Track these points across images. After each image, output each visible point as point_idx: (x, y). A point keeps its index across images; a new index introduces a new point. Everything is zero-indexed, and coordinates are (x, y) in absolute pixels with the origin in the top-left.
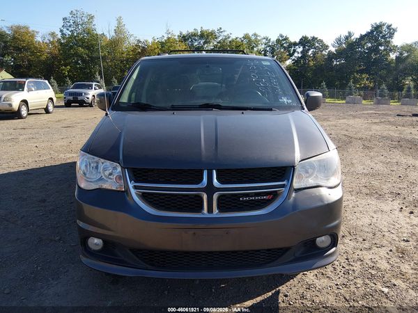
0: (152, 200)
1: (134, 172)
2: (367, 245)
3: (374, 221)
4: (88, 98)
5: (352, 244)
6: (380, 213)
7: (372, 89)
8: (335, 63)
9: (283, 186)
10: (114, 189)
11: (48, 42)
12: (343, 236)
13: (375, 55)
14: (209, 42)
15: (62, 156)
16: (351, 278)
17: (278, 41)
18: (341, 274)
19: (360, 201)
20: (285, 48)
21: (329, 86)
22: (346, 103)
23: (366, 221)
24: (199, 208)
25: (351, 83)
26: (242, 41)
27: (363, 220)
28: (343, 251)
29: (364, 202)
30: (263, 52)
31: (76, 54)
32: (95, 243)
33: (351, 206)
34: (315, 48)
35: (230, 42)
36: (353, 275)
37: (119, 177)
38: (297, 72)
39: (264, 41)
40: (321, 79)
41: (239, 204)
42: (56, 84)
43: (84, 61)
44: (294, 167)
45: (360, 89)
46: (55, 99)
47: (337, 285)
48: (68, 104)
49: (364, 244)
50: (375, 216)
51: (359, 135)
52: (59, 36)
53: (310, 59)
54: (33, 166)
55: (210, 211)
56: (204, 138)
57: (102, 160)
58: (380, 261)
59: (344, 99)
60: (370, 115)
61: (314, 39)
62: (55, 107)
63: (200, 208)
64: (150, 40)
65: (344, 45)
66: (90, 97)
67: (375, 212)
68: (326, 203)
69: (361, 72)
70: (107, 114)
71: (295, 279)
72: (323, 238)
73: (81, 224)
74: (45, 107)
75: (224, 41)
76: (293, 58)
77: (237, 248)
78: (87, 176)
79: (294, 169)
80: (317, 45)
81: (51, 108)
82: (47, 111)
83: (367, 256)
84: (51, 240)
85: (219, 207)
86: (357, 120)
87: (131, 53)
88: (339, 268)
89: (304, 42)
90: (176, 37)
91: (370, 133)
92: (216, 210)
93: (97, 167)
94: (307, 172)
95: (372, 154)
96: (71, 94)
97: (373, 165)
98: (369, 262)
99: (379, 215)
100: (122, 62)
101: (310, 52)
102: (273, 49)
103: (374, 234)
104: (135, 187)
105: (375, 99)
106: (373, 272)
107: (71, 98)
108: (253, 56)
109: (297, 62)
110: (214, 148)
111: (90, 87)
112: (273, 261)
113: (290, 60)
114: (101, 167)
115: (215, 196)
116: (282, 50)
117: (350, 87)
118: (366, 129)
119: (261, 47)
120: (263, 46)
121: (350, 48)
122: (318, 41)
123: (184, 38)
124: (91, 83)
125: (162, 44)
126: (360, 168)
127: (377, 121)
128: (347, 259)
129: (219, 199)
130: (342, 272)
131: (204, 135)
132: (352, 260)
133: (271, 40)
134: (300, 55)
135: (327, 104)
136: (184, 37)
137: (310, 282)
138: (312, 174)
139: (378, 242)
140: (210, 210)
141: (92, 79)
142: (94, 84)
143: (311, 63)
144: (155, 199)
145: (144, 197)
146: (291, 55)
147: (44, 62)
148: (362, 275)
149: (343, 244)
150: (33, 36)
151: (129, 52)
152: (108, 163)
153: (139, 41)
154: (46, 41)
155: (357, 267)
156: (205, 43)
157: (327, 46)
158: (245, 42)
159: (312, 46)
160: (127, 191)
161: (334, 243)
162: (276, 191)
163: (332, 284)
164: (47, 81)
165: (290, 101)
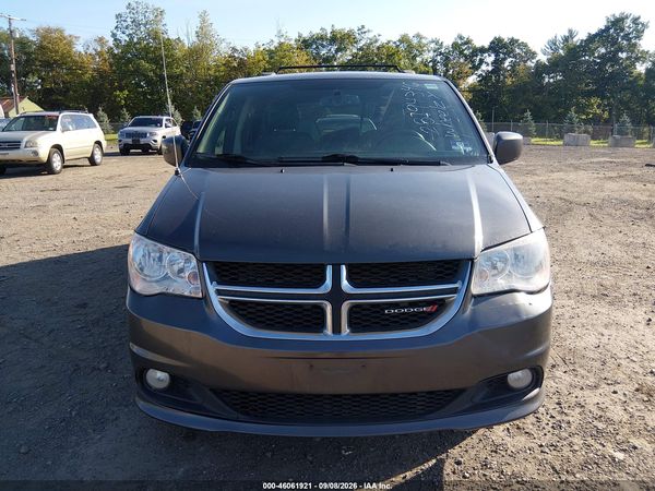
0: (245, 312)
1: (217, 267)
2: (592, 381)
3: (604, 340)
4: (155, 141)
5: (568, 378)
6: (614, 327)
7: (607, 121)
8: (547, 80)
9: (455, 291)
10: (186, 294)
11: (94, 53)
12: (553, 366)
13: (612, 66)
14: (345, 49)
15: (114, 233)
16: (564, 435)
17: (455, 45)
18: (549, 428)
19: (582, 308)
20: (465, 56)
21: (536, 118)
22: (565, 145)
23: (592, 340)
24: (319, 325)
25: (572, 113)
26: (398, 46)
27: (587, 339)
28: (552, 390)
29: (588, 309)
30: (431, 64)
31: (138, 72)
32: (158, 378)
33: (567, 316)
34: (515, 57)
35: (378, 48)
36: (569, 430)
37: (194, 276)
38: (486, 96)
39: (433, 45)
40: (523, 107)
41: (383, 320)
42: (106, 119)
43: (149, 82)
44: (472, 260)
45: (587, 122)
46: (104, 144)
47: (541, 446)
48: (125, 151)
49: (588, 379)
50: (606, 332)
51: (584, 199)
52: (111, 43)
53: (507, 74)
54: (69, 250)
55: (337, 331)
56: (329, 213)
57: (169, 249)
58: (612, 408)
59: (562, 138)
60: (602, 165)
61: (513, 41)
62: (104, 155)
63: (321, 326)
64: (252, 48)
65: (561, 51)
66: (159, 139)
67: (606, 326)
68: (525, 317)
69: (589, 94)
70: (177, 173)
71: (474, 436)
72: (519, 373)
73: (135, 349)
74: (89, 155)
75: (368, 47)
76: (479, 72)
77: (379, 390)
78: (146, 272)
79: (473, 263)
80: (518, 51)
81: (98, 157)
82: (92, 161)
83: (591, 399)
84: (94, 369)
85: (350, 325)
86: (581, 173)
87: (222, 68)
88: (544, 419)
89: (497, 46)
90: (293, 42)
91: (602, 195)
92: (345, 330)
93: (160, 259)
94: (495, 268)
95: (603, 230)
96: (129, 135)
97: (604, 247)
98: (594, 409)
99: (613, 331)
100: (208, 82)
101: (507, 63)
102: (447, 58)
103: (604, 363)
104: (219, 292)
105: (610, 139)
106: (601, 426)
107: (130, 141)
108: (412, 74)
109: (485, 79)
110: (344, 229)
111: (158, 123)
112: (438, 409)
113: (475, 76)
114: (166, 259)
115: (345, 307)
116: (462, 60)
117: (570, 119)
118: (596, 188)
119: (428, 56)
120: (431, 54)
121: (571, 56)
122: (519, 45)
123: (306, 44)
124: (160, 117)
125: (271, 52)
126: (583, 254)
127: (614, 174)
128: (559, 404)
129: (351, 311)
130: (551, 425)
131: (329, 208)
132: (566, 406)
133: (444, 45)
134: (490, 68)
135: (533, 147)
136: (304, 41)
137: (498, 442)
138: (503, 270)
139: (609, 375)
140: (337, 329)
141: (162, 110)
142: (165, 118)
143: (509, 81)
144: (250, 310)
145: (233, 307)
146: (476, 68)
147: (88, 86)
148: (582, 430)
149: (553, 378)
150: (70, 44)
151: (218, 66)
152: (176, 253)
153: (234, 50)
154: (91, 51)
155: (575, 416)
156: (337, 51)
157: (534, 53)
158: (402, 47)
159: (509, 53)
160: (206, 298)
161: (537, 380)
162: (443, 300)
163: (533, 445)
164: (91, 116)
165: (470, 149)
